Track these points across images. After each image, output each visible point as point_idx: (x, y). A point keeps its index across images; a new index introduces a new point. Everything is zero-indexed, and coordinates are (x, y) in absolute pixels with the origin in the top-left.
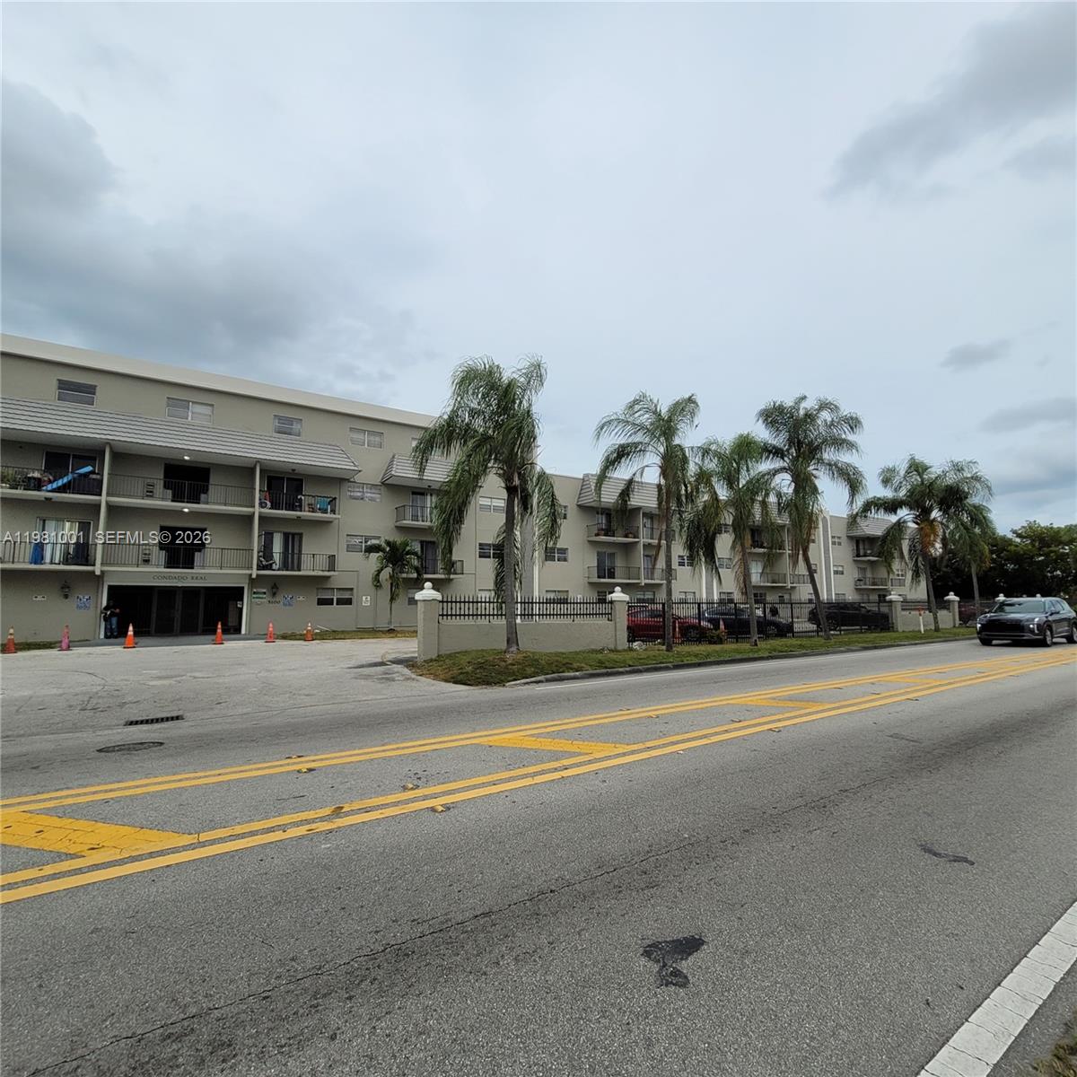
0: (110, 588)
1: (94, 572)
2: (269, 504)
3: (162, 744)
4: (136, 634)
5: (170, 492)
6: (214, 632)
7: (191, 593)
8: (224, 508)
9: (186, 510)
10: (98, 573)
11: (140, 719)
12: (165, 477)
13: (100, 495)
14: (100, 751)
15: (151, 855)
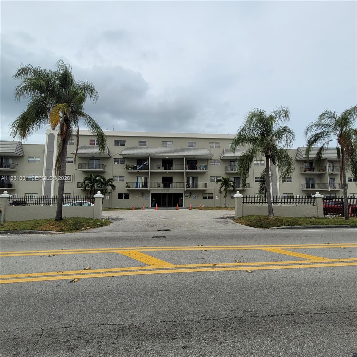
0: (152, 194)
1: (148, 190)
2: (188, 169)
3: (166, 237)
4: (158, 206)
5: (163, 167)
6: (176, 206)
7: (170, 195)
8: (177, 171)
9: (168, 172)
10: (149, 190)
11: (160, 229)
12: (162, 163)
13: (148, 169)
14: (152, 237)
15: (166, 269)
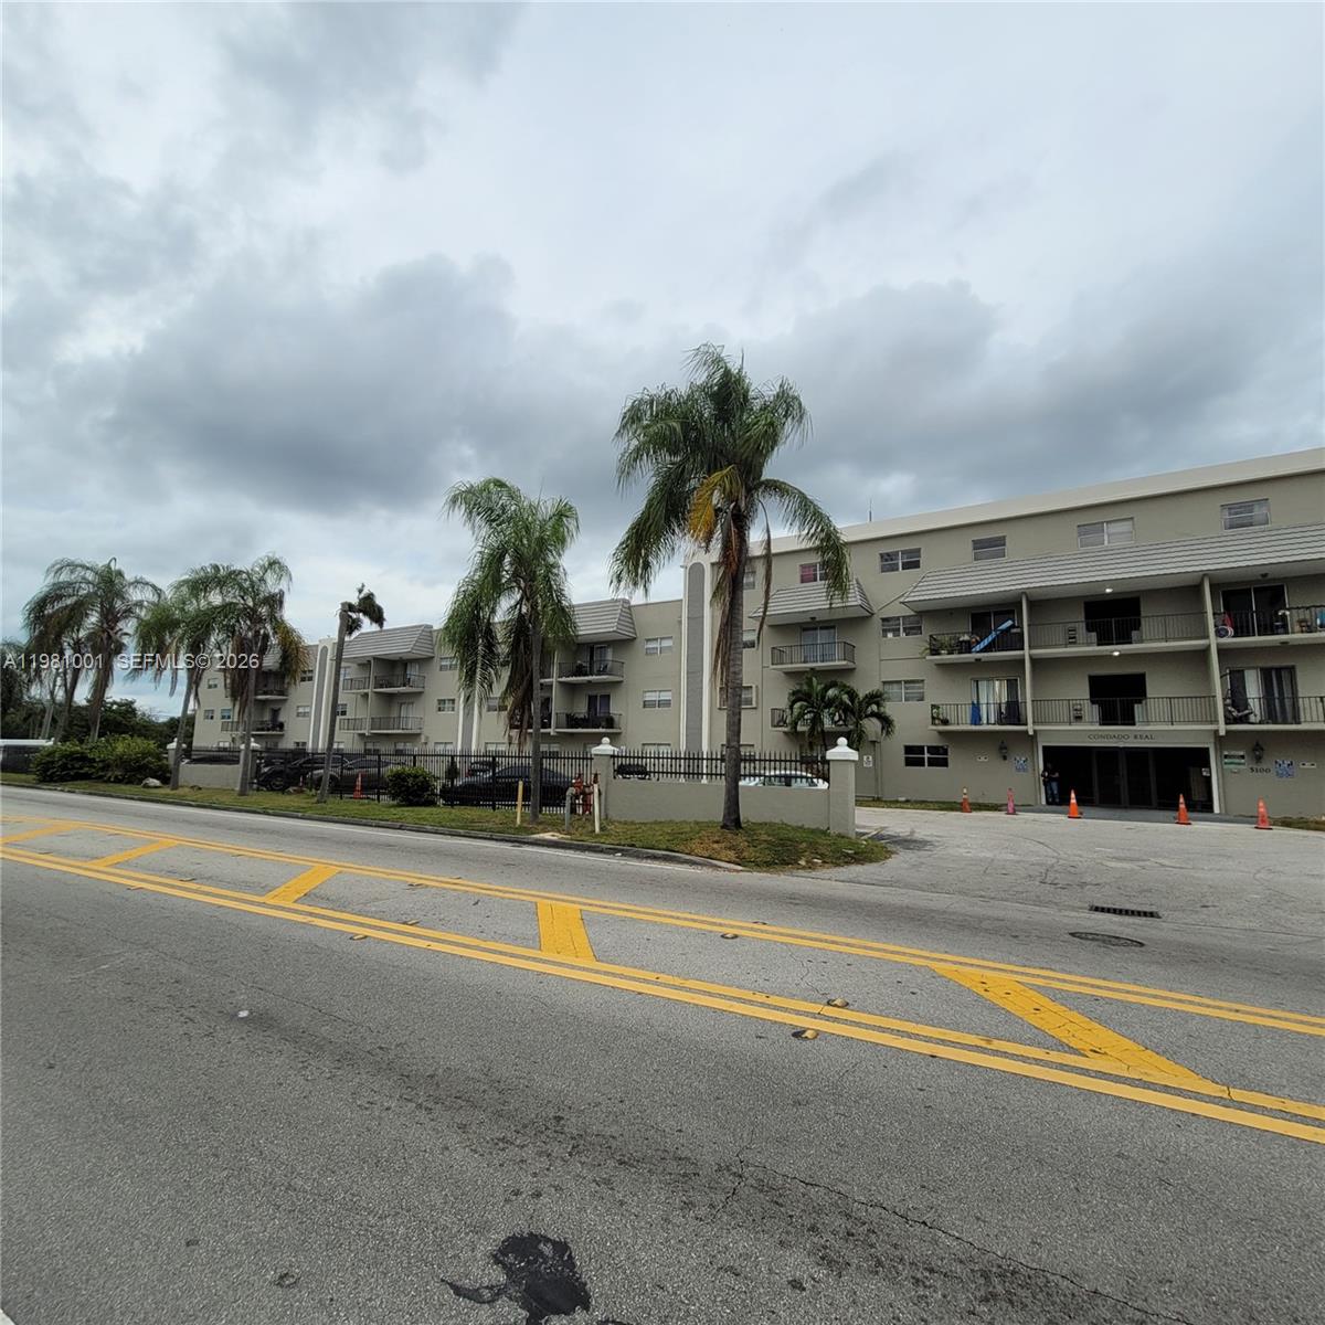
0: (1045, 748)
1: (1027, 732)
2: (1231, 631)
3: (1142, 945)
4: (1080, 802)
5: (1094, 634)
6: (1175, 807)
7: (1137, 756)
8: (1164, 644)
9: (1116, 654)
10: (1031, 733)
11: (1105, 906)
12: (1086, 618)
13: (1023, 649)
14: (1073, 934)
